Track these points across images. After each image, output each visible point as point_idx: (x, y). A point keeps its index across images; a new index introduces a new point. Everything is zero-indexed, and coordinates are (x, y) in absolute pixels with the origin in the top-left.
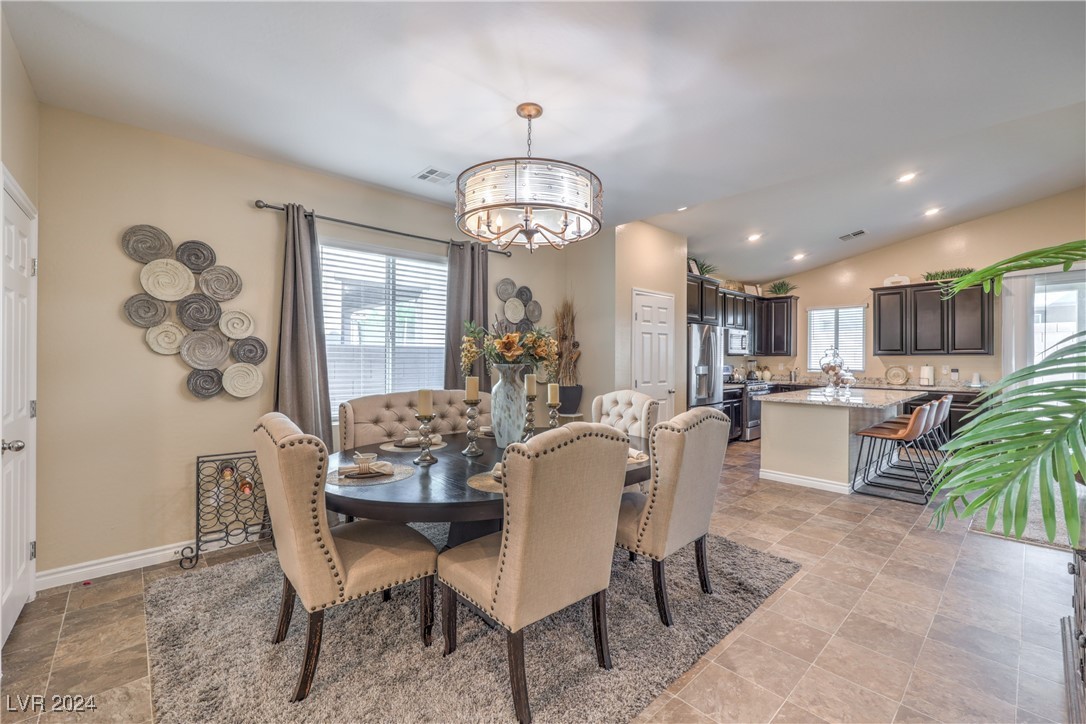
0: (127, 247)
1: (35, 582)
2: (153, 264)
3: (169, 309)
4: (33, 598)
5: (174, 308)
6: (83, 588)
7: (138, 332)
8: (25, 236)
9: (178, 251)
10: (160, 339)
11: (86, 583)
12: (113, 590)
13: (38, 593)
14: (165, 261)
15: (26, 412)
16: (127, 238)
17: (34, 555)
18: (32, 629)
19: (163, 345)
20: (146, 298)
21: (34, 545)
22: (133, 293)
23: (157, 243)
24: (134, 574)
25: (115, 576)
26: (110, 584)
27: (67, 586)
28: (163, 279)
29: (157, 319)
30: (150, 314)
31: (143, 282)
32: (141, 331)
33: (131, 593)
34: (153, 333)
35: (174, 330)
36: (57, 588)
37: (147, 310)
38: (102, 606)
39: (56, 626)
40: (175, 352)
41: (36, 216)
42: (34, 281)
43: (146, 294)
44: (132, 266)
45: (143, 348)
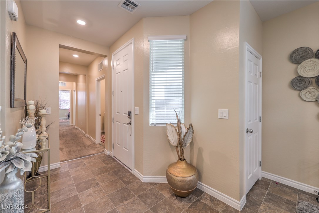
0: (292, 59)
1: (261, 174)
2: (303, 63)
3: (312, 81)
4: (260, 179)
5: (314, 80)
6: (275, 184)
7: (297, 93)
8: (257, 65)
9: (316, 54)
10: (307, 95)
11: (277, 183)
12: (285, 193)
13: (262, 177)
14: (309, 60)
15: (258, 120)
16: (292, 56)
17: (260, 165)
18: (257, 191)
19: (308, 97)
20: (300, 78)
21: (260, 162)
22: (294, 77)
23: (305, 54)
24: (294, 190)
25: (287, 186)
26: (284, 189)
27: (271, 180)
28: (308, 68)
29: (305, 86)
30: (302, 84)
31: (299, 72)
32: (297, 92)
33: (291, 199)
34: (303, 93)
35: (314, 90)
36: (268, 179)
37: (300, 83)
38: (280, 197)
39: (264, 194)
40: (314, 100)
41: (261, 58)
42: (261, 79)
43: (300, 76)
44: (294, 66)
45: (299, 99)
